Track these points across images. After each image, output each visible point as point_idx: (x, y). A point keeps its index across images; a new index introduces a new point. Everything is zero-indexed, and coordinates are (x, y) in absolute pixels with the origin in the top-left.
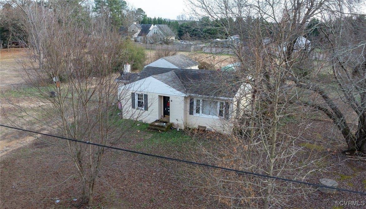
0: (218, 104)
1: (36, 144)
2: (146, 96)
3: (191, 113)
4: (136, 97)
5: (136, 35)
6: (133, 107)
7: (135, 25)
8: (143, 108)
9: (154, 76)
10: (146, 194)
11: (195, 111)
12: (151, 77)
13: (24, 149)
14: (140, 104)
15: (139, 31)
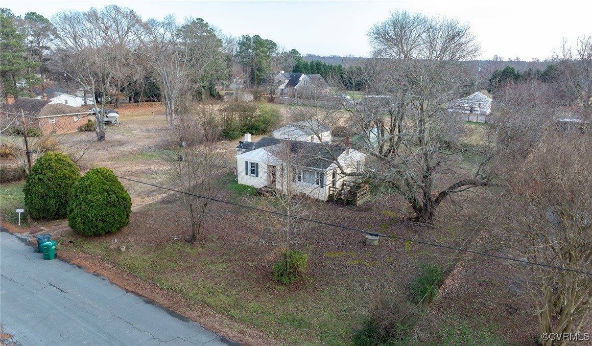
0: (316, 174)
1: (164, 201)
2: (257, 164)
3: (294, 180)
4: (249, 166)
5: (282, 87)
6: (247, 174)
7: (282, 74)
8: (255, 175)
9: (264, 148)
11: (297, 179)
12: (261, 148)
13: (155, 204)
14: (252, 171)
15: (287, 81)
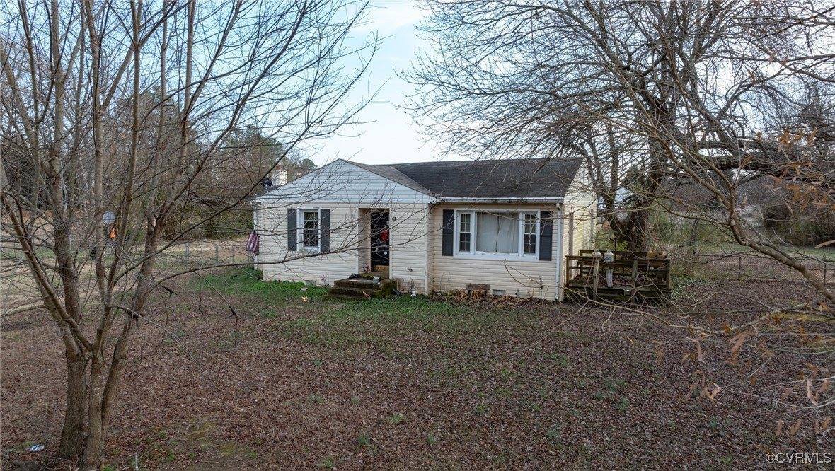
0: (521, 220)
2: (326, 213)
3: (447, 251)
4: (300, 221)
6: (292, 247)
8: (318, 250)
10: (335, 425)
11: (456, 247)
14: (310, 239)
